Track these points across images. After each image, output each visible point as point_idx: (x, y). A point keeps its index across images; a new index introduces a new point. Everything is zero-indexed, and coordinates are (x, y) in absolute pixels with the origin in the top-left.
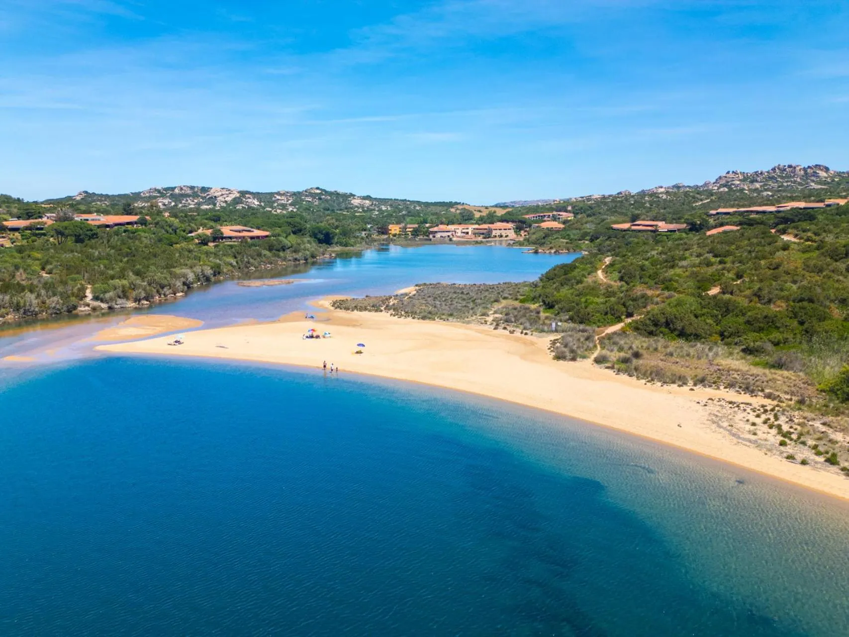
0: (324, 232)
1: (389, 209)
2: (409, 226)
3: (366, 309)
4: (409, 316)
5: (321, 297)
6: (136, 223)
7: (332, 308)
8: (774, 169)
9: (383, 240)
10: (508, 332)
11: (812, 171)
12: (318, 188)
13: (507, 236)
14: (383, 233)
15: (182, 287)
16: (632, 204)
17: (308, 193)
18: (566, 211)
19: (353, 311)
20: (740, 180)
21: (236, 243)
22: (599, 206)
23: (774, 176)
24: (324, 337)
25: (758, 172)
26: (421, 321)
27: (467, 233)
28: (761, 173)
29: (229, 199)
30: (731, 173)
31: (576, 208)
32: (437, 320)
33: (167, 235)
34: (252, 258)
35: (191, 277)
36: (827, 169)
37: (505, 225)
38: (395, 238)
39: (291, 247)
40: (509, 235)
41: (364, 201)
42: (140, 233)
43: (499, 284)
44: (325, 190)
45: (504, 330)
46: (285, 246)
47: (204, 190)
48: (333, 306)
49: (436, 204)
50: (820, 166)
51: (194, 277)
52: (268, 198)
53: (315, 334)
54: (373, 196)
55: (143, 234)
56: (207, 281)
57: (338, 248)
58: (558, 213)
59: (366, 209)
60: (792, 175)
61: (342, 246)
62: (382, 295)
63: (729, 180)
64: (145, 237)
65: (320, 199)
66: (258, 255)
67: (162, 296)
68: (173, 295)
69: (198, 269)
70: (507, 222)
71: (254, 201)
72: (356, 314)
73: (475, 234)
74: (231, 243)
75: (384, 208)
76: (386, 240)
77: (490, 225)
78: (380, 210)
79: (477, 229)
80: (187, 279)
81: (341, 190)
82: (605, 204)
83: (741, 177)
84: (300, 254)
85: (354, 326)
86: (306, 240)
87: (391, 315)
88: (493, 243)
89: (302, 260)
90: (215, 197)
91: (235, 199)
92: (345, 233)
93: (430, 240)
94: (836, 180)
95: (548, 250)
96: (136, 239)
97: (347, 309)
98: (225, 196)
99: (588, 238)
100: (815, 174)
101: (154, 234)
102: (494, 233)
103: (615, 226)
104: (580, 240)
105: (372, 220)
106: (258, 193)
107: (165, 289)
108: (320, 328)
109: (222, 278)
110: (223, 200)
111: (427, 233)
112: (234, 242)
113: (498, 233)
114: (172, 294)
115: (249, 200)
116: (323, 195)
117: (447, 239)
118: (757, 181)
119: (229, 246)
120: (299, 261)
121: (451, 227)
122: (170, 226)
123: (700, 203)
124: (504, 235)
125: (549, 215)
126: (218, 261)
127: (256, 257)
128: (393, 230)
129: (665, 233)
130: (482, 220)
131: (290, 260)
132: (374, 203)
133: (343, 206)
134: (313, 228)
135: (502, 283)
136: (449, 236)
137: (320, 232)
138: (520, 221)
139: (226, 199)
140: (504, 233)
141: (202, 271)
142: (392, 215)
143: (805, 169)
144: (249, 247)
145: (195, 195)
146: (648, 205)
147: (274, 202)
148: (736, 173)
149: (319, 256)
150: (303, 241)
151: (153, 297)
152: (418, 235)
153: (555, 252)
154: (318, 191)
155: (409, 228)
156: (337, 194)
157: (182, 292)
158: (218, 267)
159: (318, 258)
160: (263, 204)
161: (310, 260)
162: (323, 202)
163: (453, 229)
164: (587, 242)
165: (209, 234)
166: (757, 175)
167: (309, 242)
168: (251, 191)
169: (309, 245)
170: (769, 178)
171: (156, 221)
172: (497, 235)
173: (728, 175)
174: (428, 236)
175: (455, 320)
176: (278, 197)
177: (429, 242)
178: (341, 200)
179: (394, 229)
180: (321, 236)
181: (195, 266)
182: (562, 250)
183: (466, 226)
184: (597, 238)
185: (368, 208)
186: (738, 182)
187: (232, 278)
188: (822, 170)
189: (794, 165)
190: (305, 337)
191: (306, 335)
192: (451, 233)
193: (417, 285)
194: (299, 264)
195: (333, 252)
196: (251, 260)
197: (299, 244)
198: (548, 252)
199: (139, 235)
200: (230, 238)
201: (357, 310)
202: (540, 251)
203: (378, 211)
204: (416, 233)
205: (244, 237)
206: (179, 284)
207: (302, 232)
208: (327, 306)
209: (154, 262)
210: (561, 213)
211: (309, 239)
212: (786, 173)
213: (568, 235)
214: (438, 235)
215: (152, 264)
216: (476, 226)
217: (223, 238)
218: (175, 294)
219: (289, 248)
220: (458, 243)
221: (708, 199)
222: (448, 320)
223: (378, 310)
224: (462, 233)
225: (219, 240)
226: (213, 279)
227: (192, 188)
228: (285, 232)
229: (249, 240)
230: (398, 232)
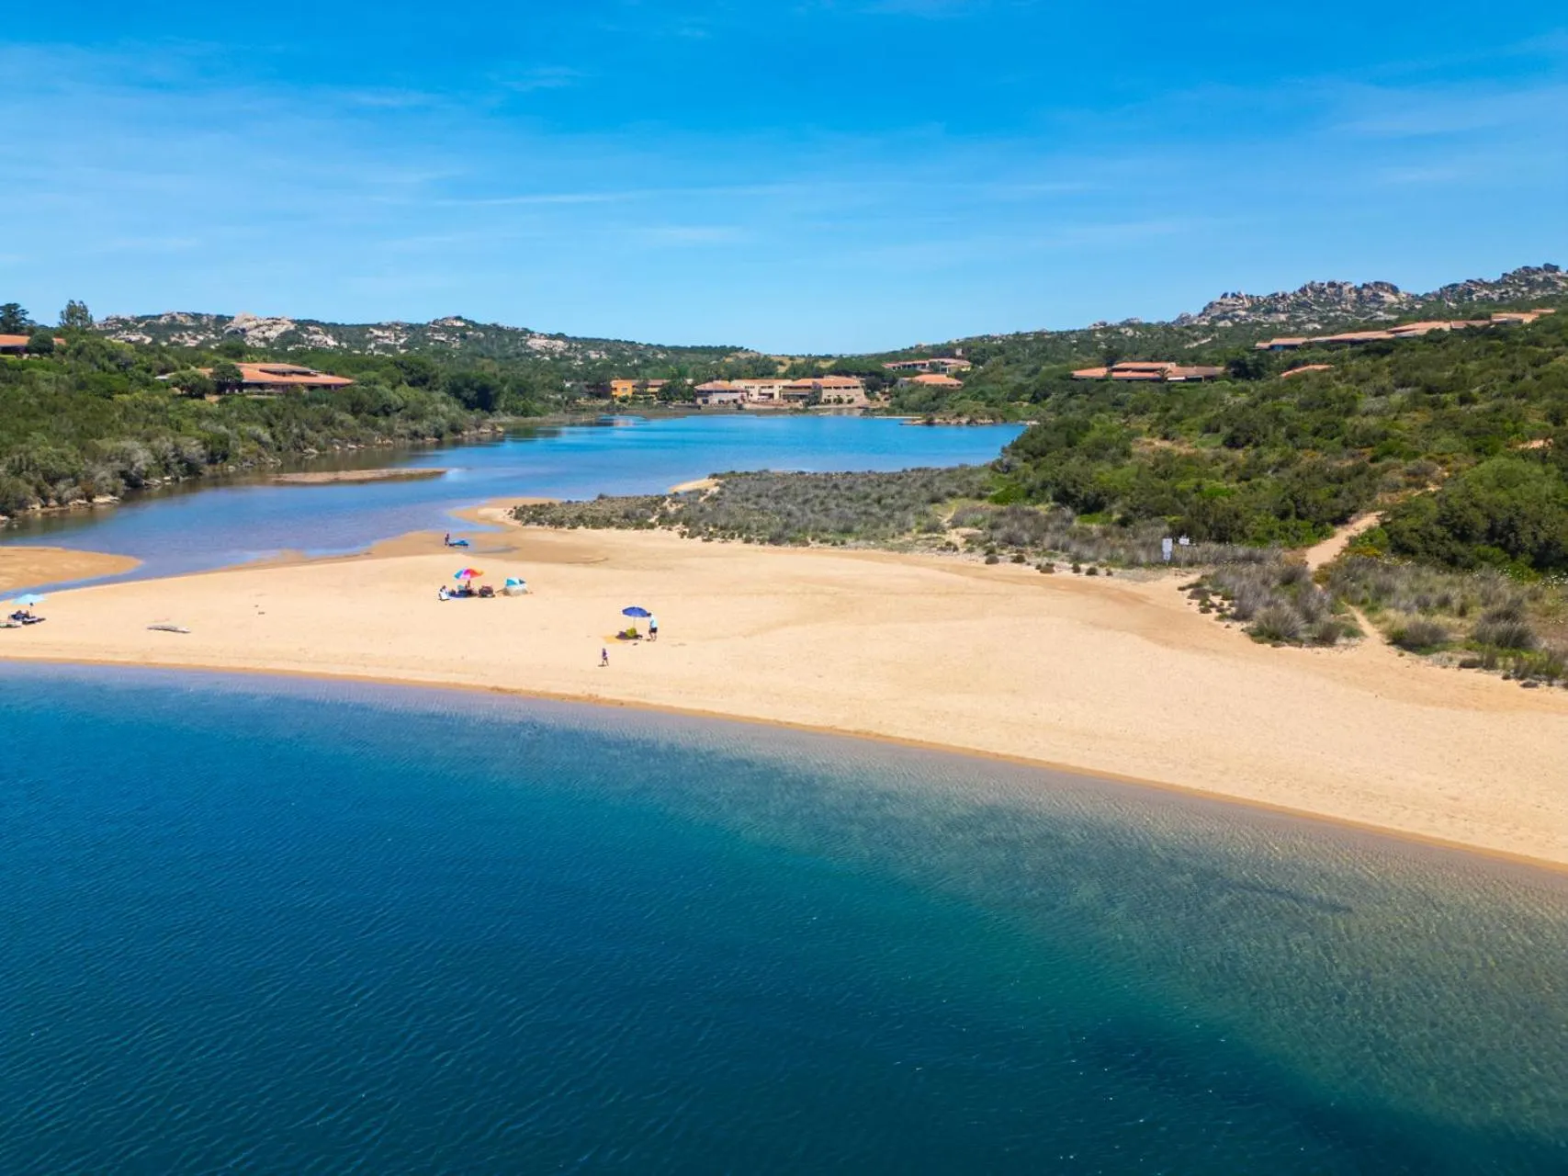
0: (477, 385)
1: (604, 357)
2: (652, 382)
3: (608, 523)
4: (732, 536)
5: (484, 501)
6: (27, 350)
7: (517, 523)
8: (1303, 290)
9: (601, 409)
10: (1032, 568)
11: (1371, 293)
12: (458, 318)
13: (850, 401)
14: (599, 396)
15: (109, 481)
16: (1074, 345)
17: (440, 326)
18: (954, 356)
19: (574, 527)
20: (1246, 310)
21: (274, 397)
22: (1014, 348)
23: (1305, 302)
24: (506, 593)
25: (1276, 294)
26: (769, 547)
27: (771, 396)
28: (1284, 297)
29: (273, 334)
30: (1229, 296)
31: (974, 351)
32: (815, 544)
33: (100, 375)
34: (311, 429)
35: (142, 458)
36: (1394, 290)
37: (842, 380)
38: (625, 405)
39: (405, 407)
40: (856, 399)
41: (554, 342)
42: (33, 370)
43: (904, 471)
44: (472, 323)
45: (1016, 566)
46: (390, 406)
47: (221, 320)
48: (517, 518)
49: (694, 350)
50: (1382, 284)
51: (151, 460)
52: (356, 334)
53: (476, 585)
54: (569, 334)
55: (40, 373)
56: (191, 475)
57: (509, 419)
58: (942, 360)
59: (557, 356)
60: (1336, 299)
61: (517, 415)
62: (641, 494)
63: (1228, 309)
64: (46, 380)
65: (464, 337)
66: (325, 423)
67: (53, 503)
68: (84, 502)
69: (165, 444)
70: (847, 374)
71: (326, 338)
72: (584, 535)
73: (785, 397)
74: (261, 397)
75: (594, 356)
76: (607, 409)
77: (816, 380)
78: (586, 359)
79: (791, 387)
80: (132, 464)
81: (506, 323)
82: (1026, 344)
83: (1247, 304)
84: (425, 423)
85: (587, 563)
86: (438, 395)
87: (683, 534)
88: (828, 413)
89: (429, 436)
90: (243, 330)
91: (284, 335)
92: (522, 389)
93: (699, 407)
94: (1418, 307)
95: (954, 418)
96: (21, 383)
97: (557, 523)
98: (264, 328)
99: (1027, 396)
100: (1376, 298)
101: (70, 372)
102: (825, 394)
103: (1077, 373)
104: (1010, 400)
105: (574, 375)
106: (335, 325)
107: (61, 486)
108: (492, 571)
109: (231, 468)
110: (260, 335)
111: (691, 395)
112: (269, 394)
113: (833, 394)
114: (82, 498)
115: (317, 337)
116: (470, 330)
117: (732, 406)
118: (1277, 311)
119: (255, 401)
120: (423, 437)
121: (736, 384)
122: (111, 358)
123: (1195, 344)
124: (846, 399)
125: (924, 365)
126: (222, 428)
127: (320, 426)
128: (620, 390)
129: (1183, 384)
130: (795, 372)
131: (402, 436)
132: (574, 345)
133: (511, 351)
134: (453, 377)
135: (909, 470)
136: (735, 401)
137: (468, 384)
138: (871, 374)
139: (267, 334)
140: (844, 395)
141: (176, 447)
142: (612, 366)
143: (1358, 291)
144: (305, 404)
145: (201, 328)
146: (1104, 347)
147: (370, 341)
148: (1238, 297)
149: (469, 430)
150: (431, 399)
151: (22, 504)
152: (671, 399)
153: (968, 423)
154: (459, 324)
155: (653, 386)
156: (497, 329)
157: (113, 493)
158: (221, 442)
159: (466, 433)
160: (345, 345)
161: (447, 438)
162: (470, 343)
163: (742, 387)
164: (1026, 404)
165: (208, 377)
166: (1276, 300)
167: (444, 400)
168: (321, 321)
169: (445, 408)
170: (1298, 304)
171: (76, 345)
172: (832, 398)
173: (1224, 301)
174: (693, 401)
175: (862, 543)
176: (377, 333)
177: (697, 411)
178: (507, 340)
179: (623, 388)
180: (471, 395)
181: (157, 436)
182: (982, 418)
183: (766, 382)
184: (1046, 396)
185: (561, 353)
186: (1243, 313)
187: (261, 471)
188: (1387, 291)
189: (1338, 281)
190: (445, 596)
191: (449, 589)
192: (740, 394)
193: (714, 476)
194: (424, 444)
195: (502, 425)
196: (309, 433)
197: (422, 403)
198: (953, 422)
199: (30, 373)
200: (261, 386)
201: (586, 525)
202: (937, 420)
203: (581, 360)
204: (667, 394)
205: (293, 385)
206: (102, 473)
207: (429, 384)
208: (500, 518)
209: (47, 423)
210: (946, 361)
211: (444, 394)
212: (1324, 296)
213: (982, 393)
214: (714, 399)
215: (38, 429)
216: (788, 382)
217: (241, 386)
218: (90, 500)
219: (398, 410)
220: (758, 413)
221: (1207, 337)
222: (843, 543)
223: (641, 523)
224: (761, 394)
225: (232, 391)
226: (208, 470)
227: (196, 317)
228: (390, 377)
229: (305, 391)
230: (629, 393)
